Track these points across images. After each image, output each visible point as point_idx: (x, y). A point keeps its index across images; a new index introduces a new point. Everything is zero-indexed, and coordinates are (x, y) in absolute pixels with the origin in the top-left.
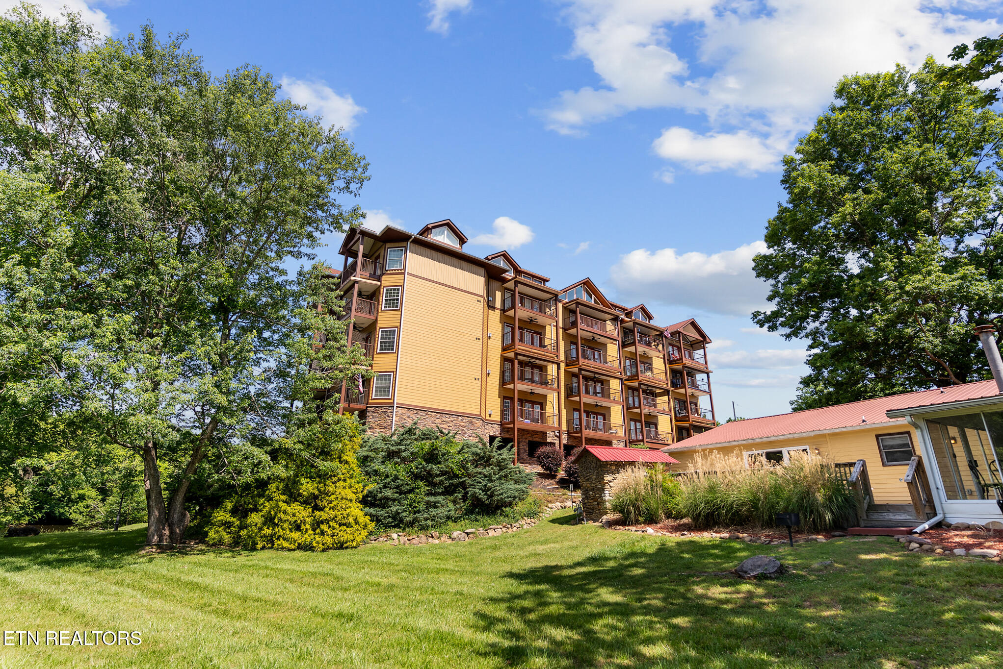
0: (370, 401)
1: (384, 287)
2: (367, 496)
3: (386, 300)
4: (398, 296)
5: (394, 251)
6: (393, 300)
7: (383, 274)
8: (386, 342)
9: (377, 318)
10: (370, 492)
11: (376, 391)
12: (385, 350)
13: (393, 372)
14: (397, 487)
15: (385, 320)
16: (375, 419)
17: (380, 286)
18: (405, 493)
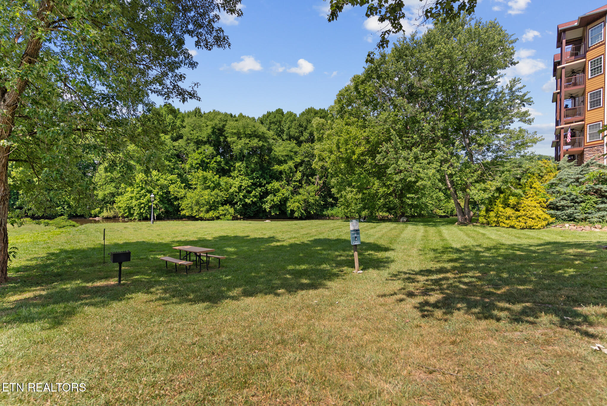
0: (586, 144)
1: (589, 61)
2: (550, 204)
3: (591, 70)
4: (601, 63)
5: (595, 29)
6: (598, 68)
7: (587, 52)
8: (594, 101)
9: (585, 86)
10: (551, 202)
11: (590, 137)
12: (594, 107)
13: (602, 121)
14: (573, 199)
15: (591, 86)
16: (591, 155)
17: (586, 61)
18: (578, 203)
